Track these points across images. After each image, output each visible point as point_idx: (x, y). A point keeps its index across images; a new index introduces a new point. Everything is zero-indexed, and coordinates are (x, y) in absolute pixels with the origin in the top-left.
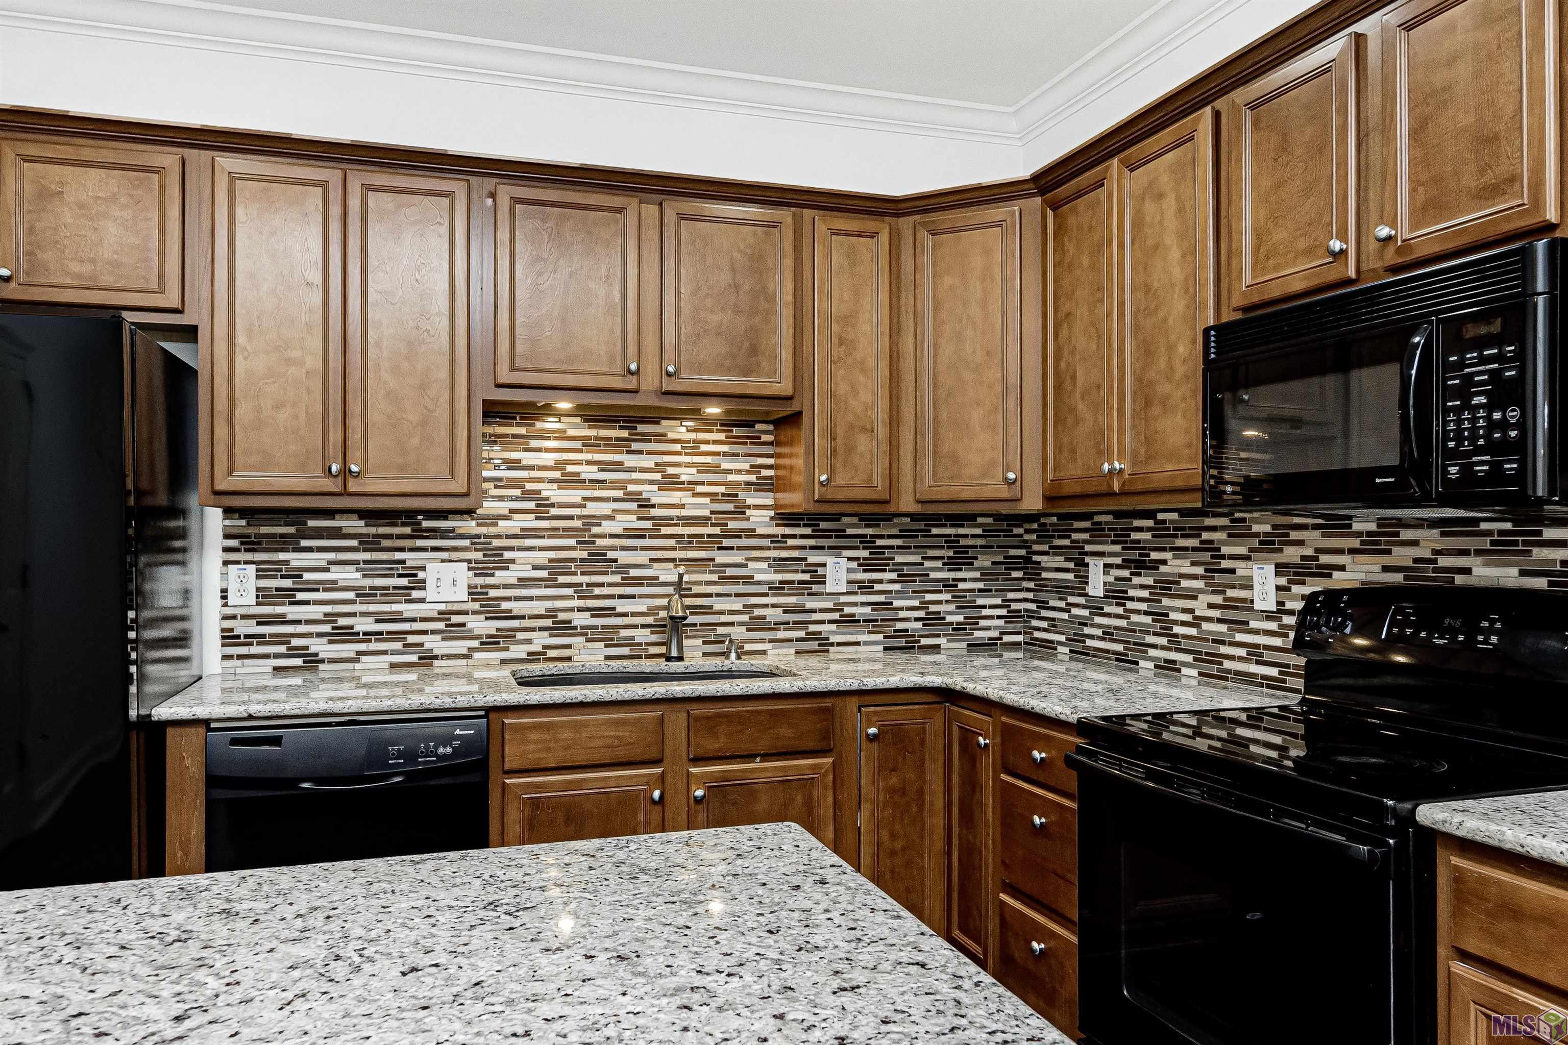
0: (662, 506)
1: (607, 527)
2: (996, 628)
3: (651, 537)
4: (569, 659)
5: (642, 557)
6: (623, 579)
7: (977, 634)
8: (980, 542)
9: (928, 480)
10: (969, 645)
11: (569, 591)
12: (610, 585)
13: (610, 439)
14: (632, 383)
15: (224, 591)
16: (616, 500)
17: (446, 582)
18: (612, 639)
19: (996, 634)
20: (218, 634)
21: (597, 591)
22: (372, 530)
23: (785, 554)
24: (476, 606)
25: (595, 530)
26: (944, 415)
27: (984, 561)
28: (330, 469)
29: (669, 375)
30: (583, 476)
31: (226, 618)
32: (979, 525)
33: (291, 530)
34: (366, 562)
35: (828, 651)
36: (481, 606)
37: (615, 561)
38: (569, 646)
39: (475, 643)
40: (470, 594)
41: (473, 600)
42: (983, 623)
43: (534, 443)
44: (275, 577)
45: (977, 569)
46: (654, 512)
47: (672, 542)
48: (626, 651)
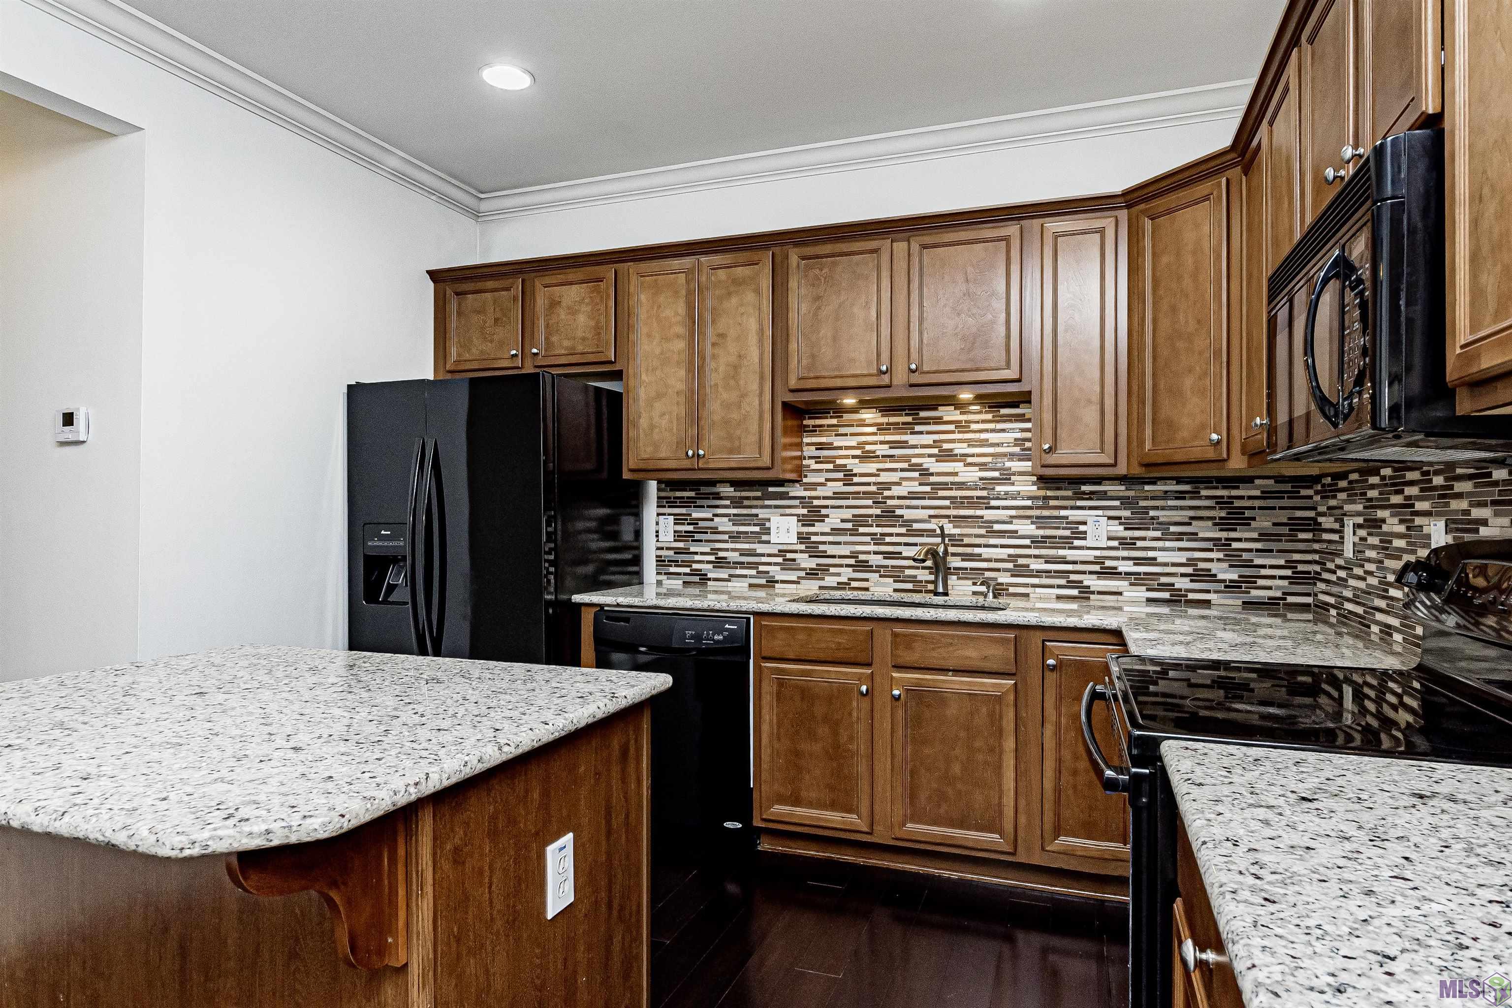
0: (939, 474)
1: (896, 491)
2: (1278, 588)
3: (929, 498)
4: (867, 589)
5: (924, 514)
6: (907, 530)
7: (1254, 593)
8: (1257, 503)
9: (1148, 446)
10: (1244, 603)
11: (868, 539)
12: (898, 535)
13: (898, 424)
14: (886, 379)
15: (657, 532)
16: (902, 470)
17: (783, 530)
18: (899, 577)
19: (1279, 594)
20: (654, 559)
21: (888, 539)
22: (738, 494)
23: (1046, 513)
24: (803, 547)
25: (886, 493)
26: (1162, 385)
27: (1264, 523)
28: (687, 453)
29: (913, 371)
30: (878, 453)
31: (658, 549)
32: (1256, 488)
33: (692, 494)
34: (735, 515)
35: (1088, 598)
36: (806, 547)
37: (902, 516)
38: (867, 580)
39: (803, 574)
40: (798, 538)
41: (801, 543)
42: (1261, 582)
43: (842, 430)
44: (684, 524)
45: (1254, 530)
46: (933, 479)
47: (947, 503)
48: (910, 586)
